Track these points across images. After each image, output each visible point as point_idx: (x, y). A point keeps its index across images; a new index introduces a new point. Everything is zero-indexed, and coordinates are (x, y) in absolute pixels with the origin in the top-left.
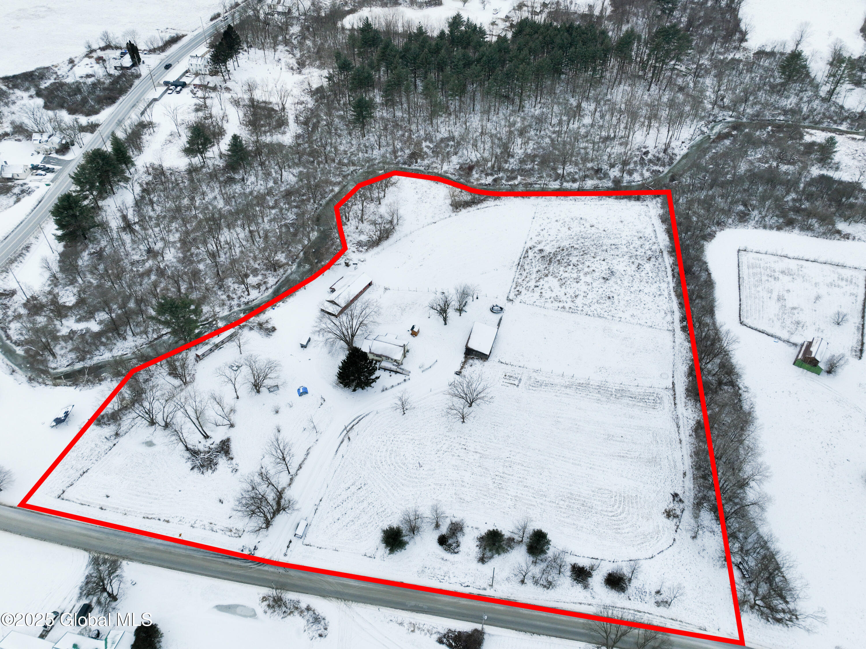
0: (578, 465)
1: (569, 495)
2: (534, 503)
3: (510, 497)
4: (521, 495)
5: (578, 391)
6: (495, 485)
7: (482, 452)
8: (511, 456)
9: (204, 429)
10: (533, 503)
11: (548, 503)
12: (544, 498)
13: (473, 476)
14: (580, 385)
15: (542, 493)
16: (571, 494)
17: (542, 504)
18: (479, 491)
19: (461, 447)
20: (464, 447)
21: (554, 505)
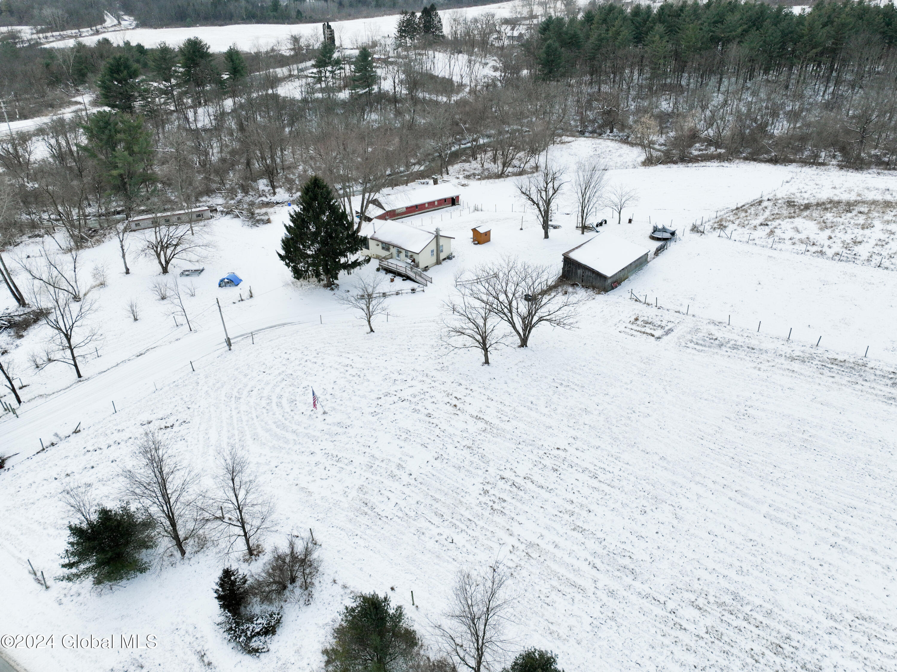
0: (787, 524)
1: (727, 599)
2: (588, 585)
3: (513, 541)
4: (550, 548)
5: (826, 371)
6: (483, 499)
7: (496, 421)
8: (571, 450)
9: (12, 277)
10: (580, 581)
11: (634, 598)
12: (629, 580)
13: (437, 463)
14: (834, 361)
15: (626, 561)
16: (736, 597)
17: (612, 593)
18: (429, 501)
19: (447, 400)
20: (455, 402)
21: (658, 610)
